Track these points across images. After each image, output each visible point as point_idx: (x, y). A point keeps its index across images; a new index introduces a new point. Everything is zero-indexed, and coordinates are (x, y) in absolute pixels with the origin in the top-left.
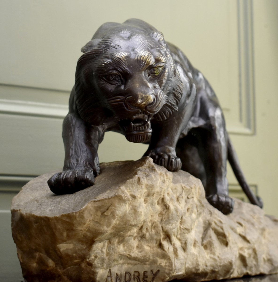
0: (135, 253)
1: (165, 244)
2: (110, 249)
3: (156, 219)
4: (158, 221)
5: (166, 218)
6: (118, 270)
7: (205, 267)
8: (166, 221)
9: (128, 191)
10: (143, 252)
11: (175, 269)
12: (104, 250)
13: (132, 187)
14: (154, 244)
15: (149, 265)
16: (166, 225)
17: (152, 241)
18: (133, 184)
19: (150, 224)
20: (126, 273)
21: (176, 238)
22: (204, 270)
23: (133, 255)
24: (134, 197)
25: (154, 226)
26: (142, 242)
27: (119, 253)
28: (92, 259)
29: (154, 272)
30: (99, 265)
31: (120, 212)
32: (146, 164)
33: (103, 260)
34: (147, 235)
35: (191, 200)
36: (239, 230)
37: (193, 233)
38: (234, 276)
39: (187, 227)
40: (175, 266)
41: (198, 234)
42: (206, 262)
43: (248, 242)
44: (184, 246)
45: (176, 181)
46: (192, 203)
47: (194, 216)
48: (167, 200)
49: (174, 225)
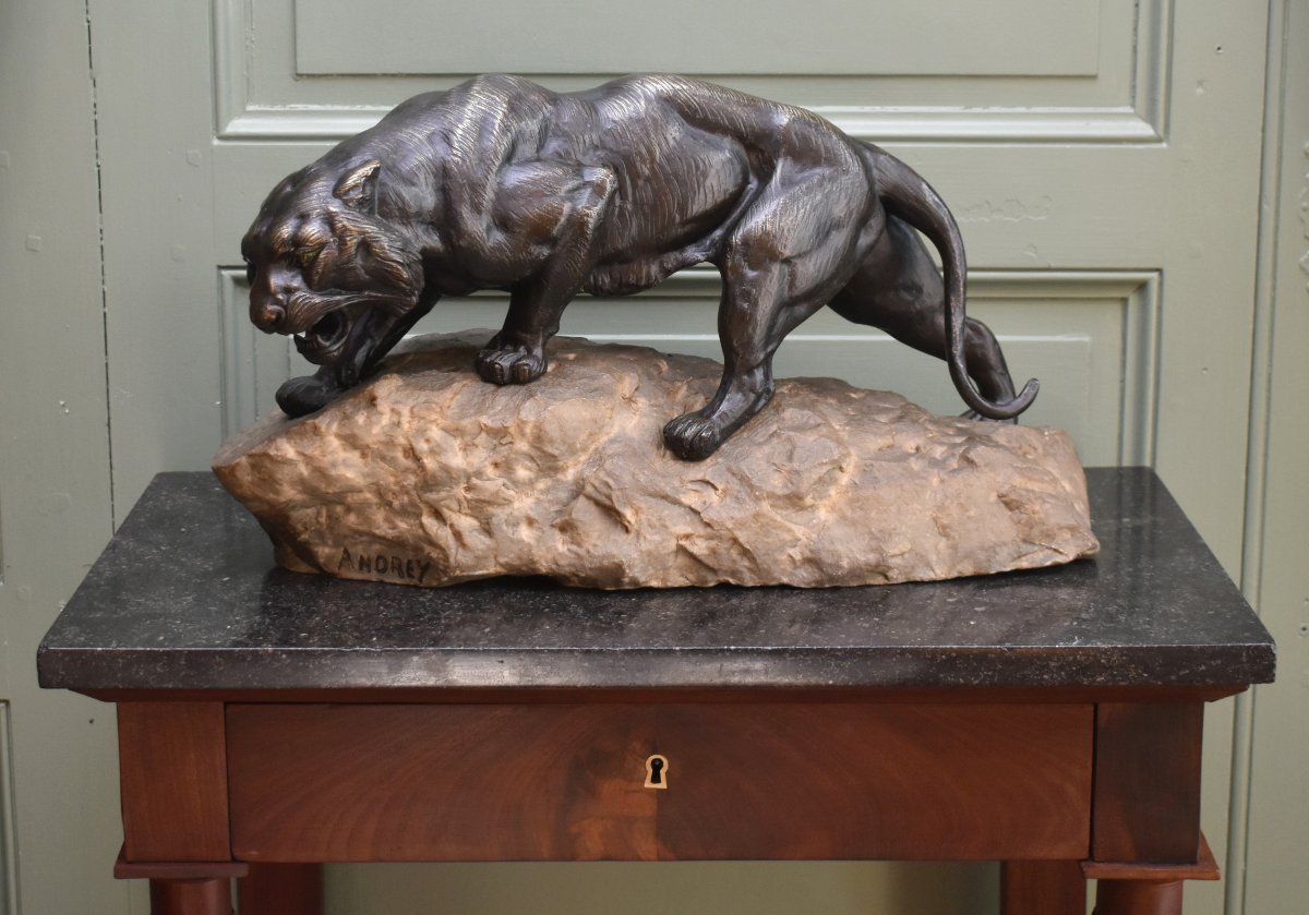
0: (383, 528)
1: (430, 522)
3: (406, 481)
5: (421, 482)
6: (363, 551)
7: (554, 567)
8: (424, 486)
9: (293, 447)
10: (396, 530)
11: (455, 565)
12: (323, 520)
13: (301, 439)
14: (411, 521)
15: (412, 551)
17: (406, 515)
18: (302, 435)
19: (395, 488)
20: (379, 558)
21: (458, 514)
22: (552, 569)
23: (377, 532)
24: (307, 456)
25: (404, 491)
26: (392, 515)
27: (350, 526)
28: (299, 531)
29: (423, 563)
30: (317, 541)
31: (287, 476)
33: (320, 535)
34: (396, 503)
35: (506, 447)
36: (691, 499)
37: (523, 504)
38: (669, 584)
39: (483, 498)
40: (456, 561)
41: (546, 505)
42: (557, 558)
43: (708, 525)
44: (487, 527)
45: (479, 412)
46: (506, 453)
47: (523, 473)
48: (421, 453)
49: (443, 494)
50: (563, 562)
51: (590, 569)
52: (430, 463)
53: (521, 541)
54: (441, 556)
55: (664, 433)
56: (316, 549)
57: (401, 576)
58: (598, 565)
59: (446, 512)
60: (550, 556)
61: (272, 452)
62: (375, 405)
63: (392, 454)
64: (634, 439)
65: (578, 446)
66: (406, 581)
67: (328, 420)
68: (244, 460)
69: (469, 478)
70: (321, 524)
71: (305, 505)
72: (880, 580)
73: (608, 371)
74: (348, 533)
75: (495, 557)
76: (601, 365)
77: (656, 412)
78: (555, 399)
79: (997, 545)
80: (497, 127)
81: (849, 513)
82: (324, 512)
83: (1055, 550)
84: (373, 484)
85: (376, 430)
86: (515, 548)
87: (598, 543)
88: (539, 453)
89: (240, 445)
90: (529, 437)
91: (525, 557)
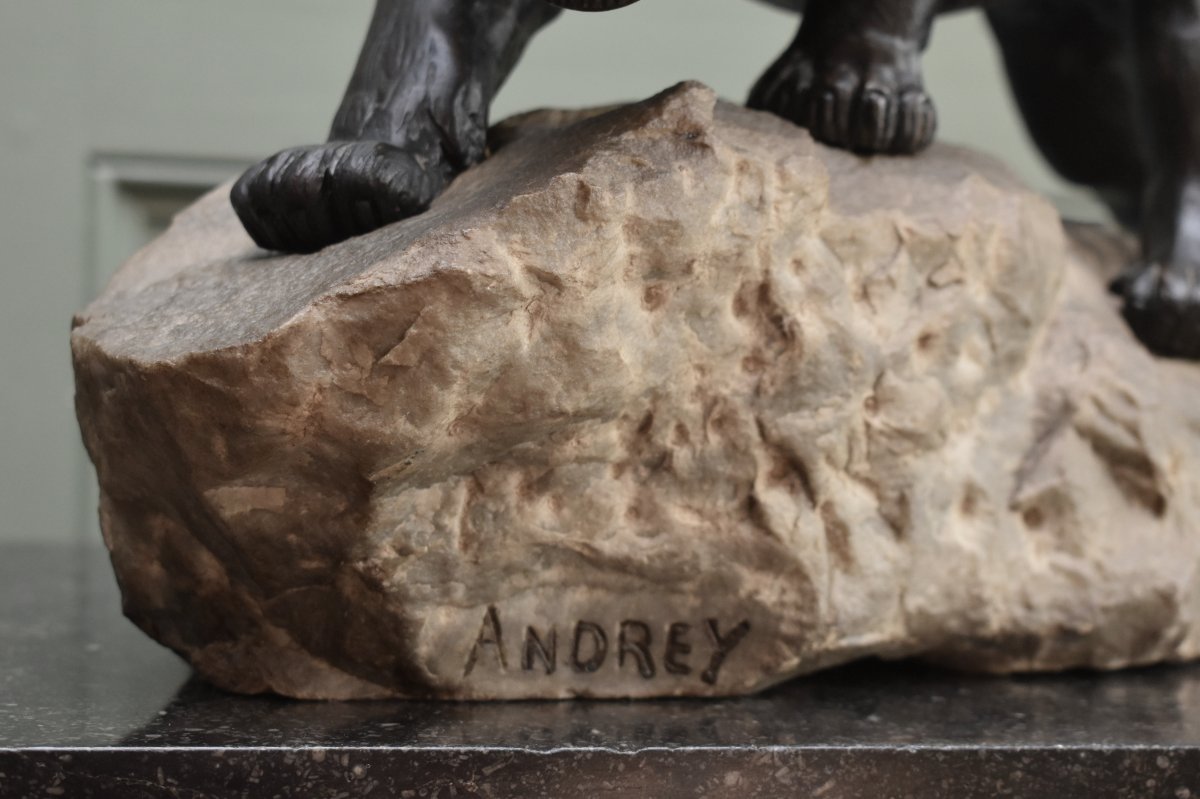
0: (621, 537)
1: (777, 501)
2: (484, 518)
3: (727, 385)
4: (736, 393)
5: (779, 382)
6: (540, 612)
7: (1019, 612)
8: (778, 394)
9: (513, 252)
10: (664, 536)
11: (829, 620)
12: (454, 524)
13: (543, 230)
14: (721, 503)
15: (696, 594)
16: (783, 412)
17: (706, 487)
19: (693, 408)
20: (581, 628)
21: (842, 474)
22: (1015, 622)
23: (607, 547)
24: (549, 281)
25: (715, 415)
26: (658, 493)
27: (530, 535)
28: (386, 561)
29: (724, 628)
30: (427, 589)
31: (474, 352)
32: (665, 116)
33: (443, 569)
34: (682, 457)
35: (948, 292)
37: (963, 450)
39: (908, 425)
40: (832, 606)
41: (994, 454)
42: (1029, 590)
44: (895, 511)
46: (945, 310)
47: (967, 369)
48: (788, 295)
49: (826, 415)
50: (1040, 599)
51: (1105, 610)
52: (811, 326)
53: (955, 550)
54: (791, 597)
56: (419, 614)
57: (646, 670)
59: (821, 474)
60: (1013, 587)
63: (715, 299)
66: (664, 684)
70: (449, 538)
71: (430, 473)
74: (517, 556)
75: (900, 596)
84: (644, 393)
86: (942, 570)
87: (1115, 546)
88: (1002, 313)
90: (992, 270)
91: (961, 591)
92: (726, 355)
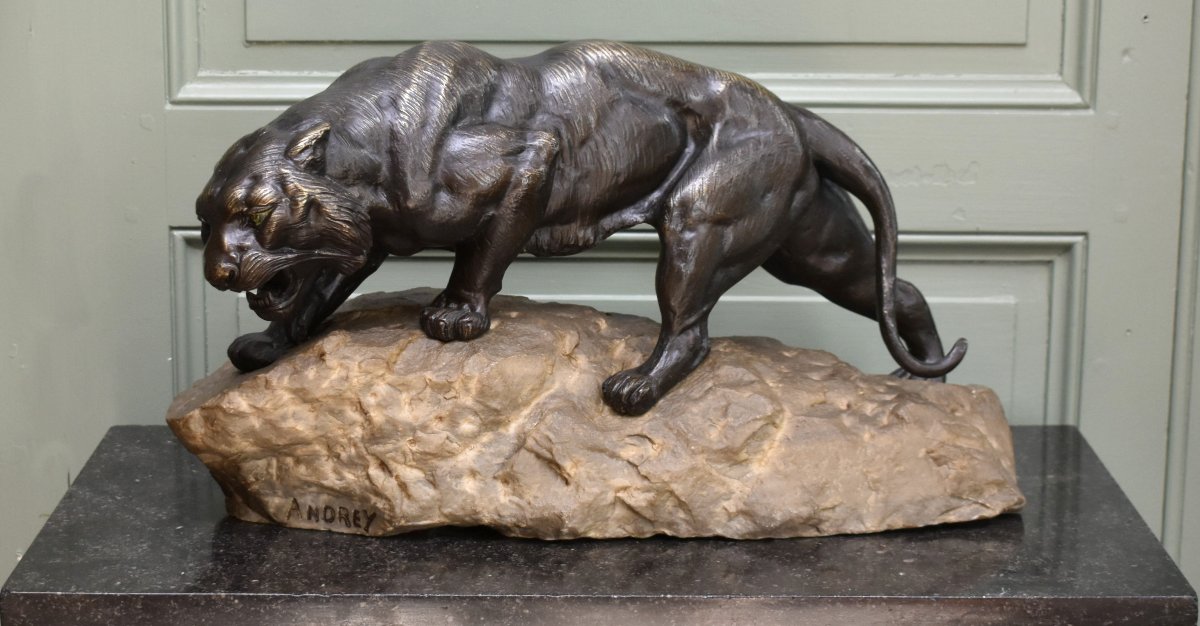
0: (331, 480)
1: (376, 474)
2: (283, 470)
3: (354, 434)
4: (356, 437)
5: (369, 435)
6: (312, 501)
7: (496, 517)
8: (369, 439)
10: (344, 481)
11: (402, 515)
12: (273, 471)
13: (253, 393)
14: (358, 472)
15: (359, 501)
16: (373, 444)
17: (353, 467)
18: (255, 388)
19: (344, 440)
20: (327, 508)
21: (404, 466)
22: (494, 520)
23: (325, 483)
24: (258, 408)
25: (352, 443)
26: (340, 467)
27: (300, 477)
28: (251, 482)
29: (369, 514)
30: (268, 491)
31: (239, 428)
33: (271, 485)
34: (344, 455)
35: (450, 402)
36: (630, 453)
37: (468, 457)
38: (608, 535)
39: (427, 450)
40: (402, 511)
41: (488, 457)
42: (500, 509)
43: (645, 478)
44: (431, 478)
45: (425, 368)
46: (449, 407)
47: (467, 426)
48: (369, 406)
49: (389, 447)
50: (505, 513)
51: (531, 519)
52: (377, 416)
53: (464, 492)
54: (387, 506)
55: (603, 388)
56: (266, 499)
57: (348, 525)
58: (539, 516)
59: (393, 465)
60: (492, 508)
61: (225, 405)
62: (324, 360)
63: (340, 408)
64: (573, 394)
65: (520, 401)
66: (353, 530)
67: (279, 375)
68: (196, 413)
69: (413, 430)
70: (272, 475)
71: (255, 457)
72: (813, 533)
73: (549, 328)
74: (297, 483)
75: (440, 507)
76: (541, 322)
77: (595, 368)
78: (497, 355)
79: (926, 499)
80: (442, 92)
81: (782, 468)
82: (274, 462)
83: (983, 505)
84: (322, 436)
85: (325, 384)
86: (459, 499)
87: (539, 494)
88: (482, 407)
89: (193, 399)
90: (474, 392)
91: (468, 508)
92: (350, 425)
